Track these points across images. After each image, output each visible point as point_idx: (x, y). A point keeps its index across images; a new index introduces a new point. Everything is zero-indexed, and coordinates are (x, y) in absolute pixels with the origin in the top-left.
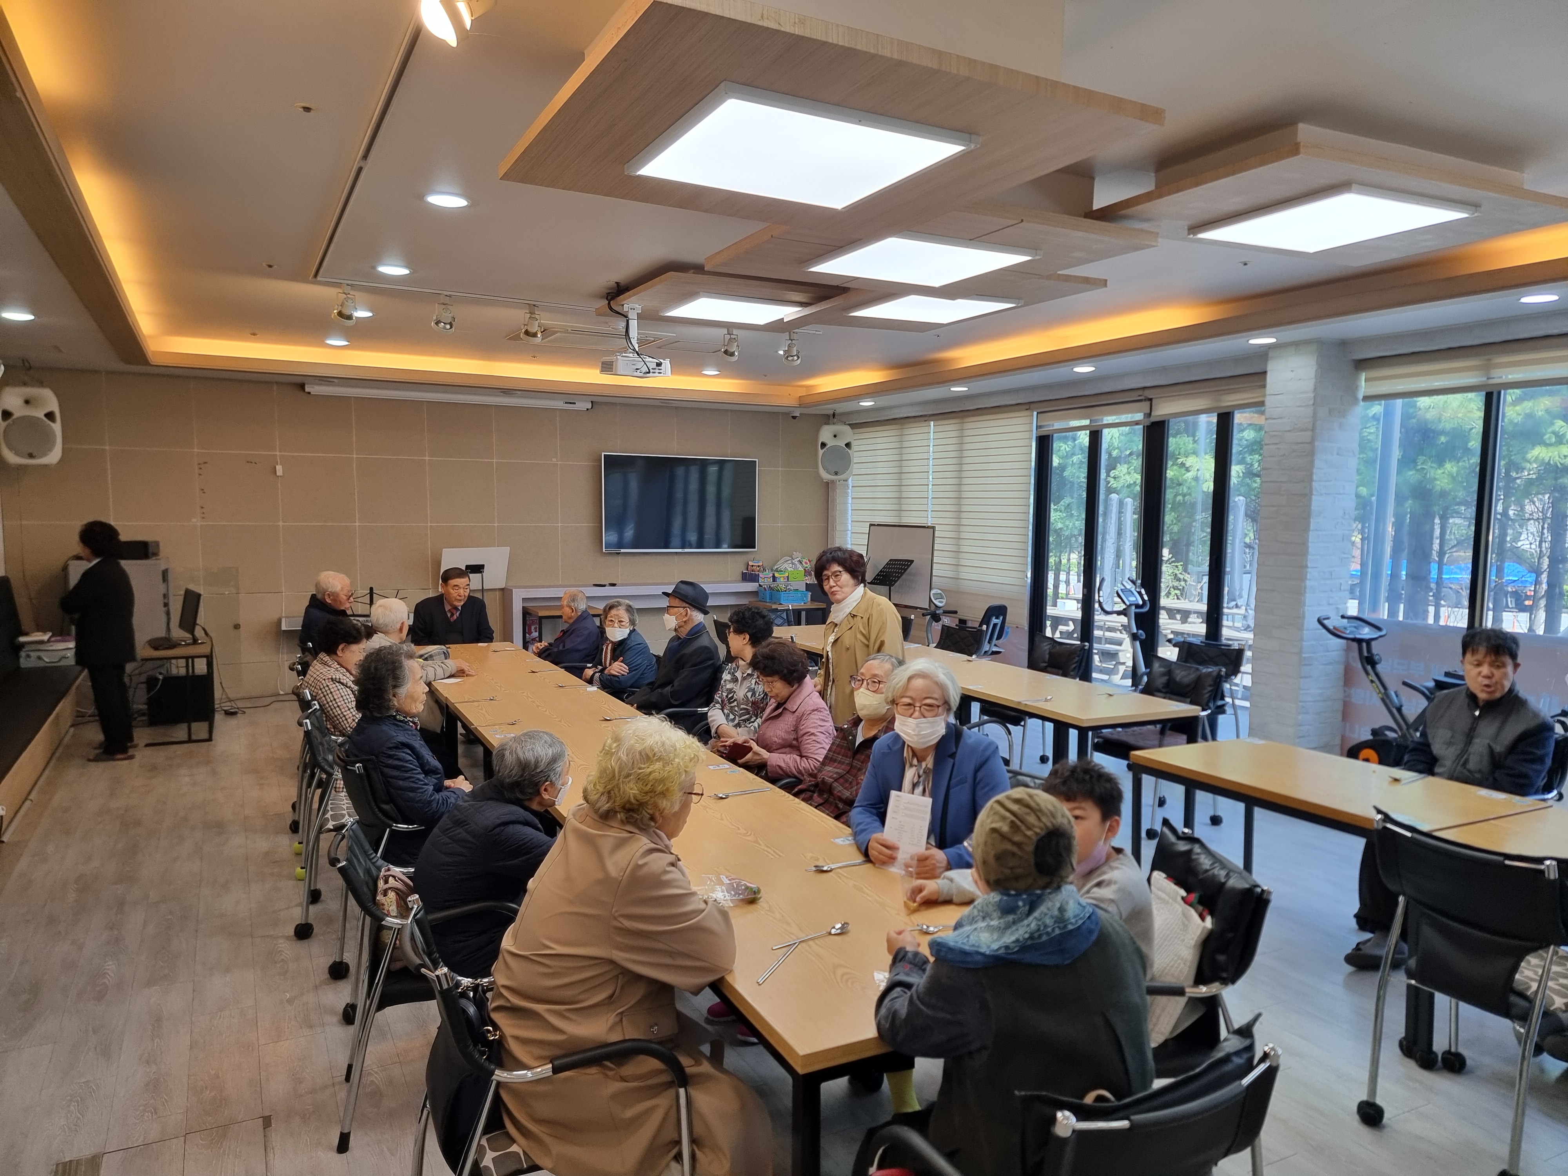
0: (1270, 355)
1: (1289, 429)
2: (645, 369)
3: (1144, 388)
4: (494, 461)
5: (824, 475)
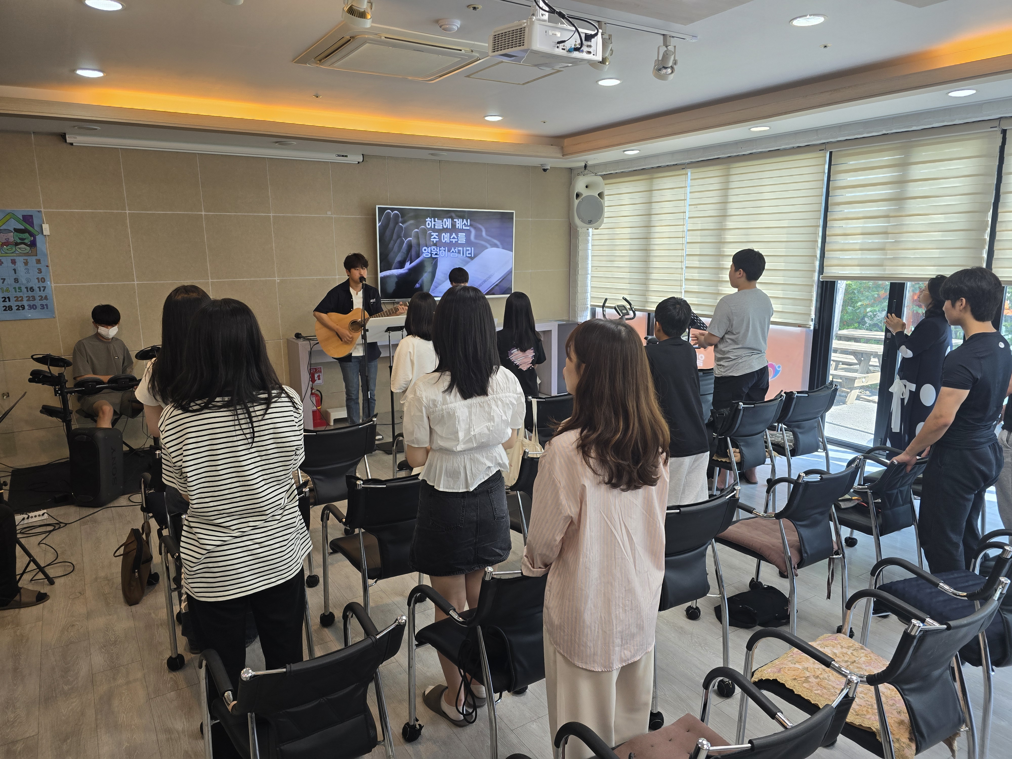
4: (271, 215)
5: (579, 224)
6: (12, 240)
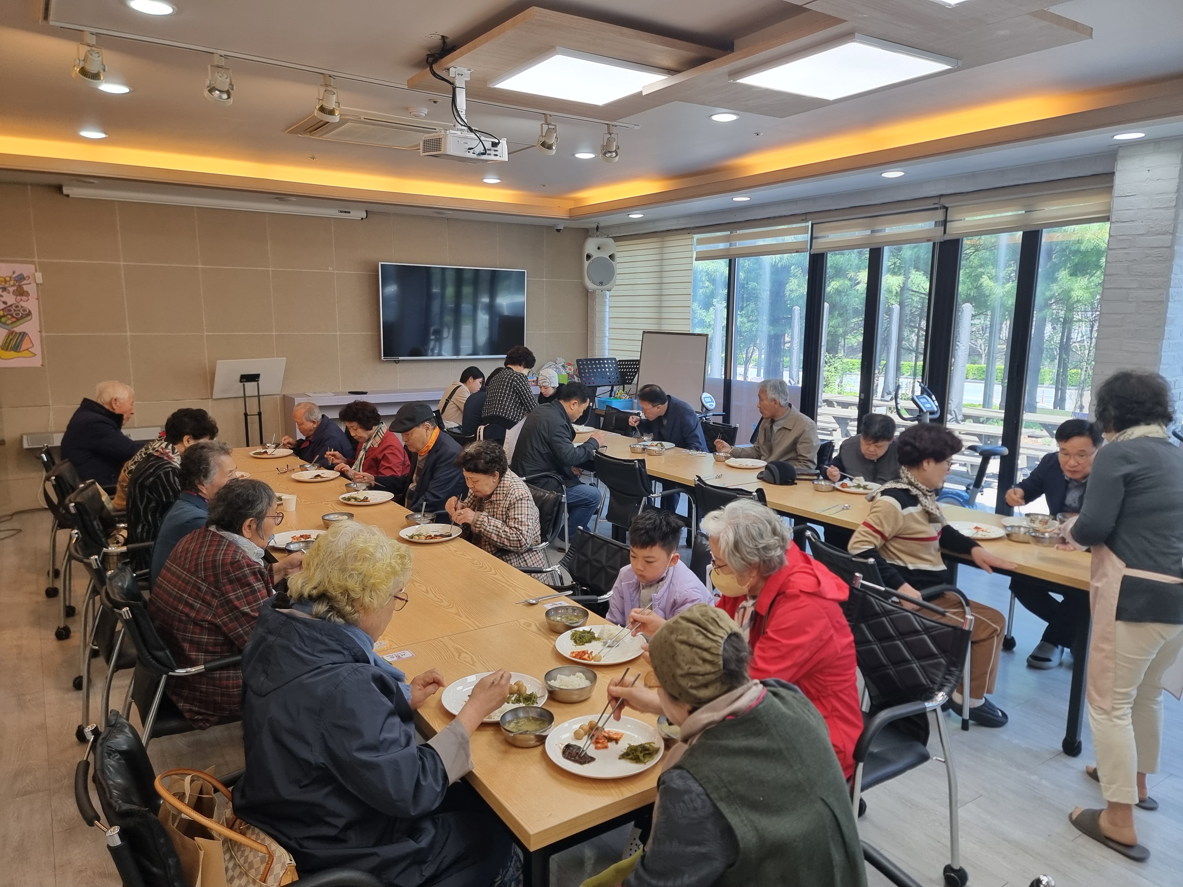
0: (1120, 153)
1: (1141, 233)
2: (480, 149)
3: (941, 196)
4: (270, 269)
5: (590, 285)
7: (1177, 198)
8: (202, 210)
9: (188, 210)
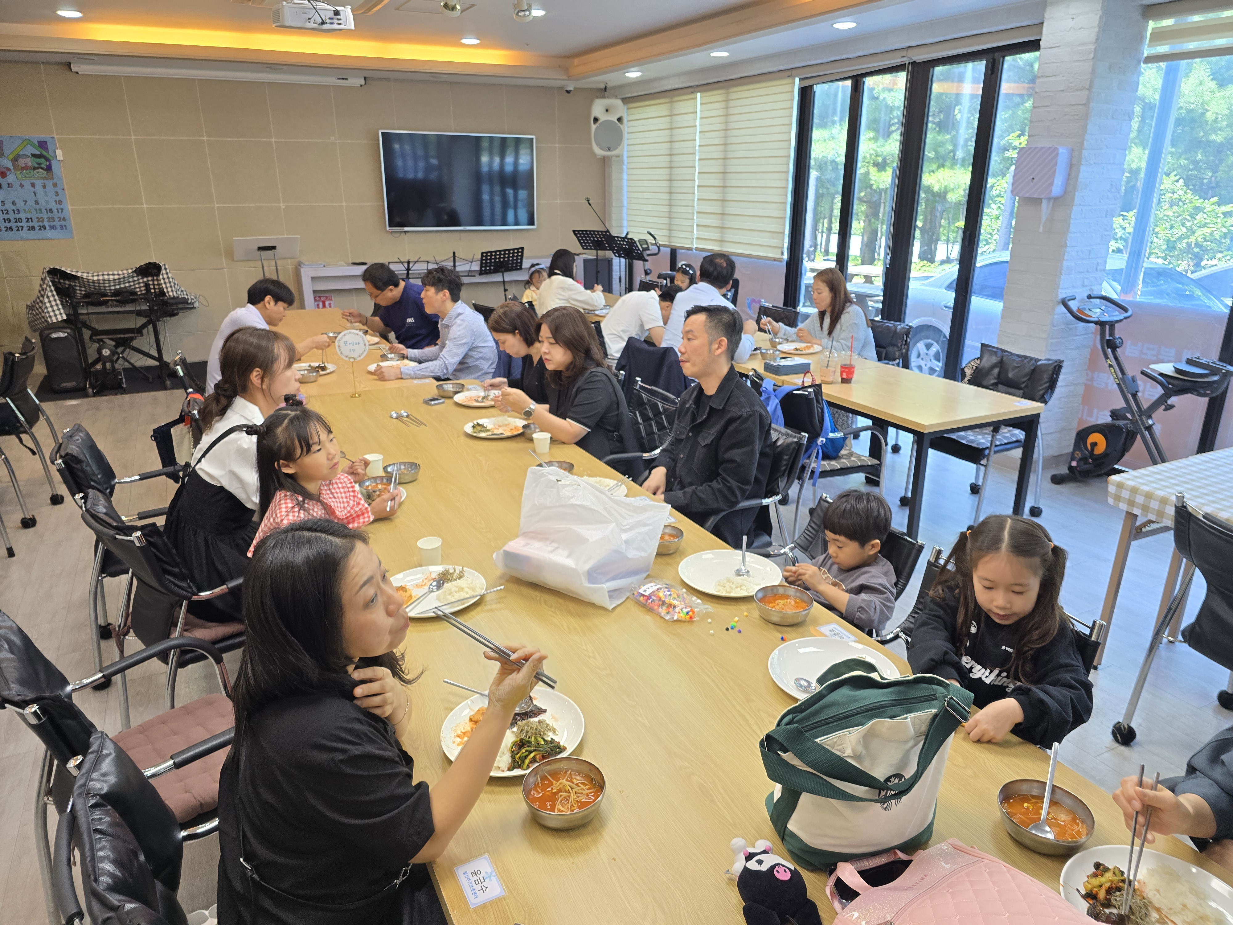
1: (1062, 89)
2: (318, 19)
4: (273, 140)
5: (599, 152)
6: (30, 164)
7: (1095, 49)
8: (203, 82)
9: (191, 82)
